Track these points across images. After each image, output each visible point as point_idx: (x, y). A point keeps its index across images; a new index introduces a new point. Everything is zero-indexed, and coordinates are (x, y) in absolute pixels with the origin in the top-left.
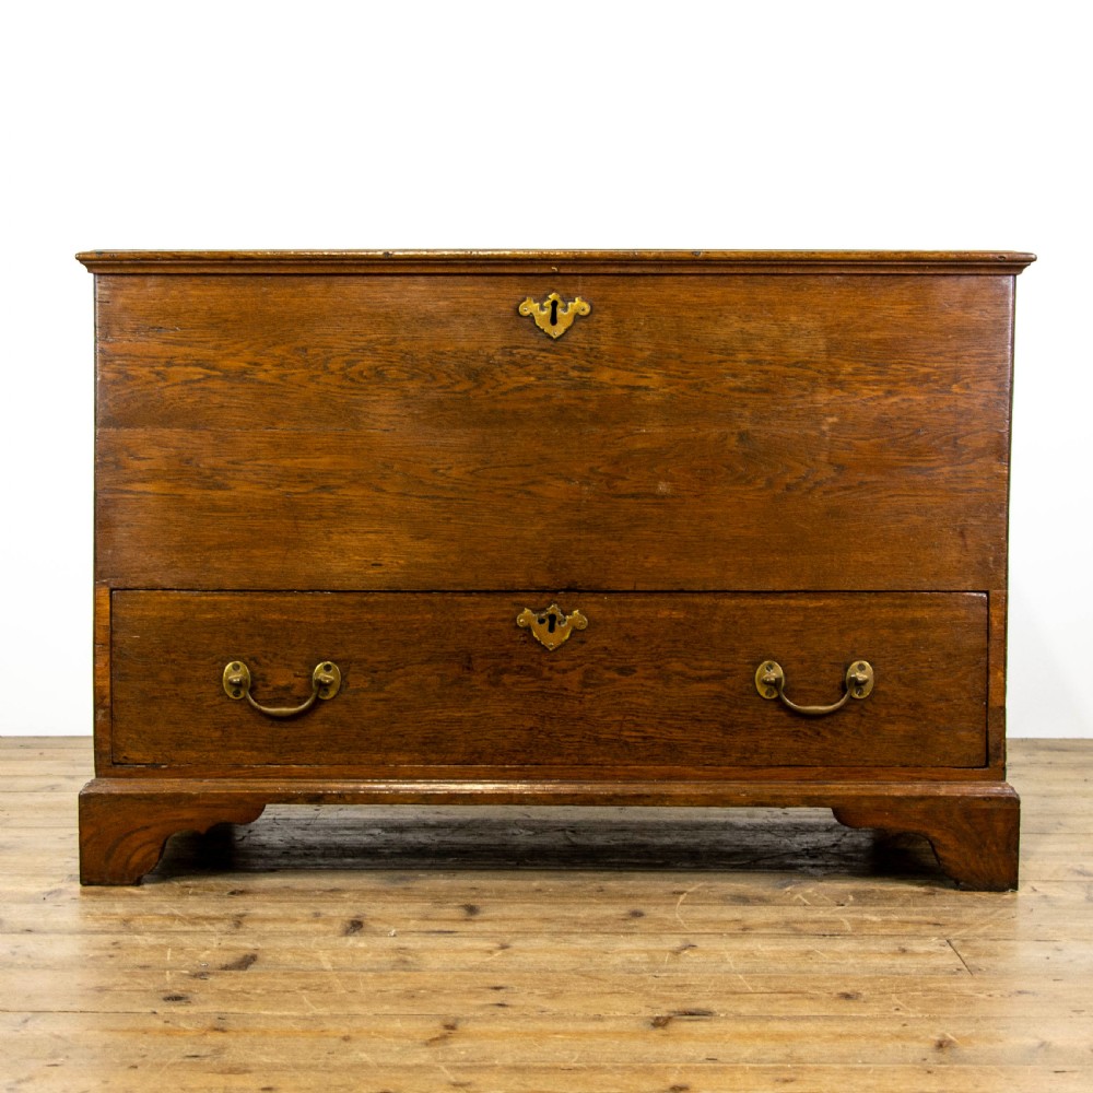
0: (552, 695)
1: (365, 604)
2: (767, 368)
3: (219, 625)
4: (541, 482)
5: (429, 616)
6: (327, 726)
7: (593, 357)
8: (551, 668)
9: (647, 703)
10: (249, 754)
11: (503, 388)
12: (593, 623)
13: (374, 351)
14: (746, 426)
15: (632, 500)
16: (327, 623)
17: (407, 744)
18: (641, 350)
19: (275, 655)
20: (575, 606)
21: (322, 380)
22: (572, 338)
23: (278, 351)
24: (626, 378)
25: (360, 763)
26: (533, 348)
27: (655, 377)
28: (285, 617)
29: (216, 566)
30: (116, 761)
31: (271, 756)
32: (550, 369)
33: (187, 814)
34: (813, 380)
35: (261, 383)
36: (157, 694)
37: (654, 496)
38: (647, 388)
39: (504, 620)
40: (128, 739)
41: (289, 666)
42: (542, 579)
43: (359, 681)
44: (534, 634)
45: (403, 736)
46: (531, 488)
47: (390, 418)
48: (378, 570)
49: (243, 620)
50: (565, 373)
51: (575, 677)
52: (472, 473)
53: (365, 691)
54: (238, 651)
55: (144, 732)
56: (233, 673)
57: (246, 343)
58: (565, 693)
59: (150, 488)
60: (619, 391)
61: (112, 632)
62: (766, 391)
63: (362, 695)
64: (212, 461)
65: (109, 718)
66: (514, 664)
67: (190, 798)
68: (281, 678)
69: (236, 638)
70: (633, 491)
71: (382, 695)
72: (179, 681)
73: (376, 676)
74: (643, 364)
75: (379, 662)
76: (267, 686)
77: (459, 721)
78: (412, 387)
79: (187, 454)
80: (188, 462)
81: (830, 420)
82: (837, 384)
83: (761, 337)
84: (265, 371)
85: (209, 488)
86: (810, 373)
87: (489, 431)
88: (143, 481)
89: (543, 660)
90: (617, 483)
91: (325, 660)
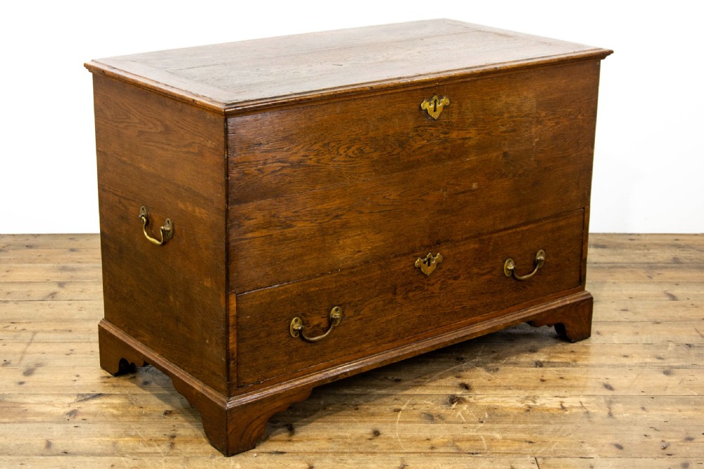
0: (427, 298)
1: (352, 272)
2: (515, 119)
3: (288, 300)
4: (428, 194)
5: (379, 272)
6: (336, 339)
7: (450, 126)
8: (428, 284)
9: (464, 291)
10: (301, 364)
11: (413, 149)
12: (445, 258)
13: (359, 139)
14: (506, 149)
15: (462, 195)
16: (336, 287)
17: (369, 338)
18: (468, 119)
19: (313, 309)
20: (438, 251)
21: (336, 159)
22: (442, 118)
23: (316, 147)
24: (463, 134)
25: (350, 354)
26: (425, 126)
27: (473, 131)
28: (317, 289)
29: (287, 269)
30: (239, 386)
31: (311, 362)
32: (432, 135)
33: (278, 404)
34: (531, 123)
35: (309, 166)
36: (258, 345)
37: (471, 191)
38: (470, 138)
39: (409, 266)
40: (245, 372)
41: (320, 314)
42: (426, 242)
43: (349, 313)
44: (422, 269)
45: (368, 335)
46: (424, 198)
47: (366, 174)
48: (360, 254)
49: (298, 295)
50: (438, 136)
51: (438, 286)
52: (399, 195)
53: (352, 317)
54: (296, 312)
55: (253, 367)
56: (296, 325)
57: (302, 146)
58: (433, 295)
59: (257, 234)
60: (459, 142)
61: (237, 318)
62: (514, 131)
63: (351, 319)
64: (284, 214)
65: (236, 364)
66: (413, 286)
67: (279, 395)
68: (317, 320)
69: (295, 305)
70: (463, 190)
71: (359, 317)
72: (269, 335)
73: (357, 308)
74: (469, 126)
75: (359, 301)
76: (310, 326)
77: (391, 321)
78: (375, 156)
79: (273, 213)
80: (274, 216)
81: (536, 140)
82: (539, 122)
83: (513, 105)
84: (311, 159)
85: (284, 228)
86: (530, 119)
87: (407, 172)
88: (252, 231)
89: (425, 281)
90: (457, 187)
91: (335, 306)
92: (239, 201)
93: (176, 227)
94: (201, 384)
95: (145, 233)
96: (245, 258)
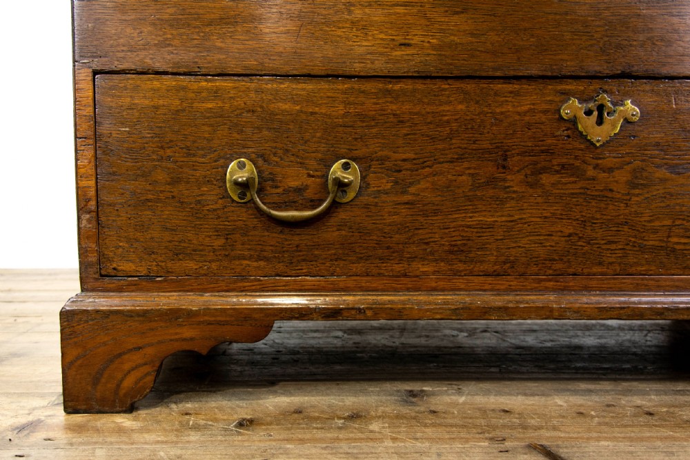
0: (594, 197)
1: (389, 92)
3: (221, 116)
5: (460, 107)
6: (343, 233)
8: (596, 167)
10: (255, 264)
12: (645, 114)
16: (345, 115)
17: (432, 253)
19: (286, 151)
20: (627, 95)
25: (379, 274)
28: (298, 108)
29: (219, 44)
30: (103, 272)
31: (281, 267)
33: (188, 333)
36: (150, 196)
39: (545, 112)
40: (118, 247)
41: (302, 165)
43: (381, 182)
44: (580, 126)
45: (427, 243)
48: (409, 51)
49: (249, 111)
51: (622, 176)
53: (387, 193)
54: (244, 147)
55: (137, 240)
56: (238, 171)
58: (610, 195)
61: (96, 123)
63: (384, 197)
65: (94, 222)
66: (555, 162)
67: (190, 314)
68: (294, 177)
69: (241, 132)
71: (406, 198)
72: (175, 181)
73: (400, 175)
75: (404, 160)
76: (277, 187)
77: (491, 226)
89: (589, 157)
91: (343, 158)
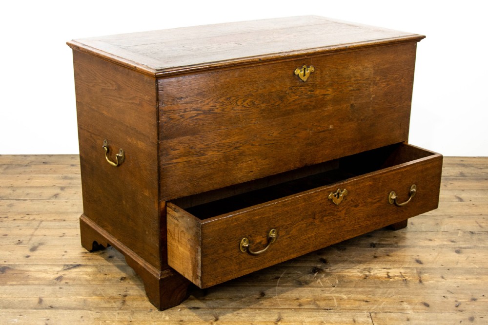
2: (359, 82)
4: (299, 132)
7: (314, 86)
11: (289, 102)
13: (252, 95)
14: (353, 102)
15: (323, 133)
16: (273, 215)
18: (327, 81)
21: (235, 109)
22: (309, 80)
23: (221, 100)
24: (323, 92)
26: (298, 86)
27: (331, 90)
32: (302, 92)
34: (370, 84)
35: (216, 113)
37: (329, 130)
38: (328, 94)
46: (296, 135)
47: (256, 119)
48: (252, 173)
50: (307, 93)
52: (279, 133)
57: (211, 99)
59: (180, 160)
60: (321, 97)
62: (358, 90)
64: (199, 146)
70: (323, 130)
74: (328, 86)
78: (263, 106)
79: (191, 146)
80: (192, 148)
81: (373, 96)
82: (375, 84)
83: (358, 72)
84: (217, 108)
85: (199, 156)
86: (369, 82)
87: (285, 117)
88: (176, 158)
90: (319, 128)
92: (167, 138)
93: (126, 154)
94: (143, 261)
95: (107, 158)
96: (172, 176)
